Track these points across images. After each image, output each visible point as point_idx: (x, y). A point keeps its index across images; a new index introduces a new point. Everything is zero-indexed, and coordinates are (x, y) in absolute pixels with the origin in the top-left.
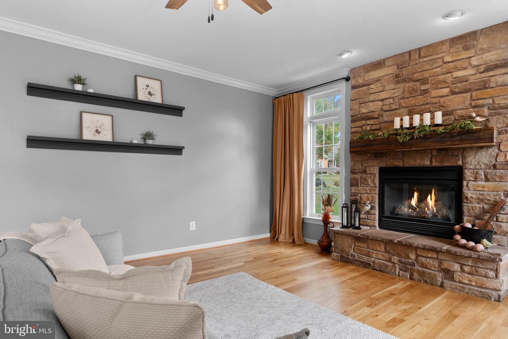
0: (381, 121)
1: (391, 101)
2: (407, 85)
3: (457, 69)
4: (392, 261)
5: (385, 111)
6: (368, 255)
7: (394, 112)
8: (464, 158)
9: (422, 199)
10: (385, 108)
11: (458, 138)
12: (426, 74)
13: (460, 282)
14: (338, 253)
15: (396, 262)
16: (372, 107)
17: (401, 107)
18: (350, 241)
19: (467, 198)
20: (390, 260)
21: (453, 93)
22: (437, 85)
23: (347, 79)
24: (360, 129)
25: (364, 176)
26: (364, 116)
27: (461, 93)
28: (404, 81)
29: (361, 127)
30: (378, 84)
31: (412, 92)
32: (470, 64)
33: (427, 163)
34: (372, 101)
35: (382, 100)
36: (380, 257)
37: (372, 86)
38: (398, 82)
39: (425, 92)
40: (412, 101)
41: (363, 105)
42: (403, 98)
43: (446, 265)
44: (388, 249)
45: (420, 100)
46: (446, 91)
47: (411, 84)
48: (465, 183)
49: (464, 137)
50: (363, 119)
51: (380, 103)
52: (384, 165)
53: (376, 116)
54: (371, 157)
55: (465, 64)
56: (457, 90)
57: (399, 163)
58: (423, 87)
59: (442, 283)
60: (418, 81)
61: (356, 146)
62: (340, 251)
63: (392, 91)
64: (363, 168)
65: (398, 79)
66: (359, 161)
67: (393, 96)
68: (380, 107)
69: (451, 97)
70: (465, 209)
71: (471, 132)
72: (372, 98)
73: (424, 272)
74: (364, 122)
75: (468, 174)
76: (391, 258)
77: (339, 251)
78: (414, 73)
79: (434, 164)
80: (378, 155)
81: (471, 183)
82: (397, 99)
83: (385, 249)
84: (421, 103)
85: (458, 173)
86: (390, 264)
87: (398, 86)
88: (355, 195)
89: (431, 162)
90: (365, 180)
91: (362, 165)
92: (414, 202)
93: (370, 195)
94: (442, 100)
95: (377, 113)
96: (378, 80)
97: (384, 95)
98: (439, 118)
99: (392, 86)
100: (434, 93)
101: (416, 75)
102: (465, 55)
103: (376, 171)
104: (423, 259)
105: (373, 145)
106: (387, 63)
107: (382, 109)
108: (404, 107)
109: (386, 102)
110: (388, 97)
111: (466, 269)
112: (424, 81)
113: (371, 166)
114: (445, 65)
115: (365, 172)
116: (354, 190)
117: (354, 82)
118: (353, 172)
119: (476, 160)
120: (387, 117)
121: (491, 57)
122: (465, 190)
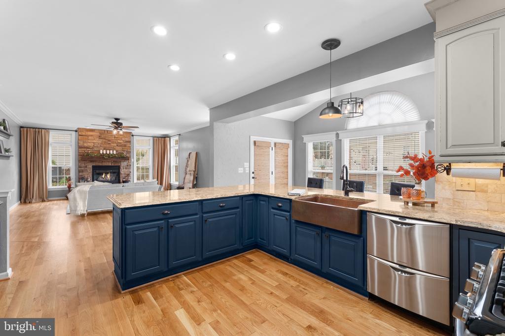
1: (97, 144)
3: (118, 140)
7: (99, 148)
8: (120, 164)
9: (106, 176)
10: (95, 146)
12: (110, 139)
16: (89, 144)
17: (101, 146)
19: (121, 174)
21: (117, 146)
22: (113, 143)
23: (76, 131)
24: (83, 151)
25: (86, 168)
27: (120, 146)
28: (102, 139)
30: (92, 137)
31: (105, 142)
33: (110, 164)
35: (94, 143)
37: (89, 137)
39: (109, 144)
40: (105, 145)
41: (85, 143)
42: (102, 144)
45: (108, 146)
46: (116, 145)
47: (105, 140)
48: (121, 170)
50: (85, 148)
52: (94, 165)
53: (91, 148)
54: (89, 162)
57: (100, 164)
58: (109, 142)
60: (107, 140)
63: (98, 141)
65: (100, 137)
70: (121, 176)
71: (124, 157)
72: (89, 141)
75: (122, 168)
78: (106, 137)
79: (112, 165)
80: (91, 161)
82: (99, 144)
85: (119, 168)
87: (100, 140)
90: (86, 170)
91: (85, 165)
92: (103, 176)
94: (115, 147)
96: (92, 135)
97: (94, 141)
98: (115, 152)
99: (98, 139)
100: (112, 145)
103: (91, 167)
105: (93, 158)
106: (96, 131)
107: (94, 146)
110: (96, 142)
113: (89, 165)
115: (86, 167)
116: (81, 174)
117: (80, 133)
118: (80, 167)
119: (123, 164)
120: (95, 149)
121: (127, 139)
122: (121, 172)
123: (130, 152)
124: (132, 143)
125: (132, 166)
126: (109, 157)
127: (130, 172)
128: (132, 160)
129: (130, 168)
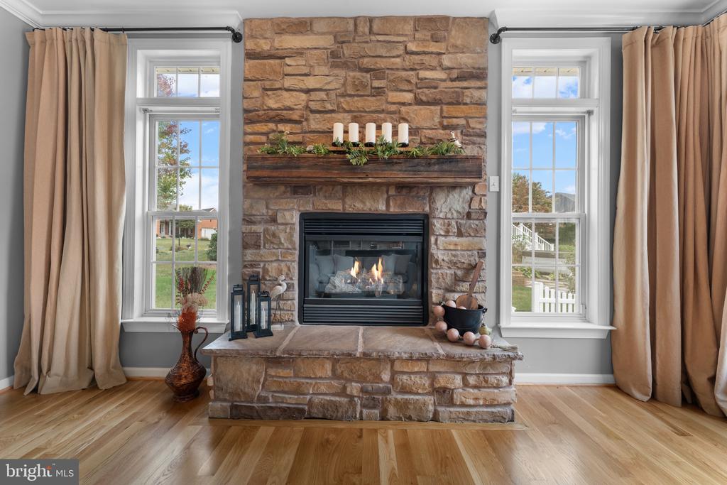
0: (306, 128)
1: (323, 95)
2: (352, 74)
3: (424, 66)
4: (348, 393)
5: (313, 112)
6: (298, 391)
7: (329, 115)
8: (432, 201)
9: (366, 267)
10: (313, 105)
11: (436, 167)
12: (381, 64)
13: (463, 405)
14: (225, 400)
15: (355, 393)
16: (288, 99)
18: (254, 368)
19: (437, 262)
20: (343, 392)
21: (419, 102)
22: (397, 84)
23: (236, 36)
24: (264, 139)
25: (273, 228)
26: (272, 113)
27: (428, 103)
28: (345, 65)
29: (266, 134)
30: (300, 61)
31: (360, 90)
32: (441, 65)
33: (382, 207)
34: (287, 90)
35: (308, 91)
36: (323, 389)
37: (288, 61)
38: (334, 66)
39: (378, 92)
40: (358, 103)
41: (269, 93)
42: (343, 96)
43: (442, 381)
44: (339, 371)
45: (372, 103)
46: (408, 97)
47: (358, 74)
48: (433, 239)
49: (445, 167)
50: (271, 120)
51: (304, 96)
52: (309, 208)
53: (296, 117)
54: (285, 192)
55: (434, 63)
56: (424, 98)
57: (335, 206)
58: (376, 84)
59: (436, 413)
60: (367, 71)
61: (262, 168)
62: (231, 394)
63: (324, 78)
64: (270, 213)
65: (335, 59)
66: (260, 198)
67: (327, 87)
68: (304, 103)
69: (416, 107)
70: (433, 278)
71: (453, 163)
72: (288, 82)
73: (407, 402)
74: (272, 126)
75: (438, 226)
76: (345, 388)
77: (227, 397)
78: (362, 57)
79: (392, 210)
80: (300, 189)
81: (441, 239)
82: (333, 95)
83: (333, 370)
84: (373, 108)
85: (423, 226)
86: (344, 400)
87: (336, 71)
88: (252, 266)
89: (388, 205)
90: (274, 235)
91: (267, 208)
92: (354, 271)
93: (283, 265)
94: (403, 109)
95: (298, 113)
96: (300, 53)
97: (311, 83)
98: (404, 136)
99: (325, 70)
100: (394, 96)
101: (366, 60)
102: (434, 47)
103: (296, 219)
104: (405, 377)
105: (298, 167)
106: (316, 27)
107: (307, 107)
108: (345, 111)
109: (314, 96)
110: (318, 86)
111: (472, 380)
112: (377, 73)
113: (286, 209)
114: (407, 56)
115: (274, 220)
116: (250, 255)
117: (250, 45)
118: (248, 220)
119: (448, 206)
120: (315, 123)
121: (466, 60)
122: (433, 249)
123: (483, 135)
124: (491, 81)
125: (490, 221)
126: (373, 159)
127: (483, 255)
128: (493, 180)
129: (479, 232)
